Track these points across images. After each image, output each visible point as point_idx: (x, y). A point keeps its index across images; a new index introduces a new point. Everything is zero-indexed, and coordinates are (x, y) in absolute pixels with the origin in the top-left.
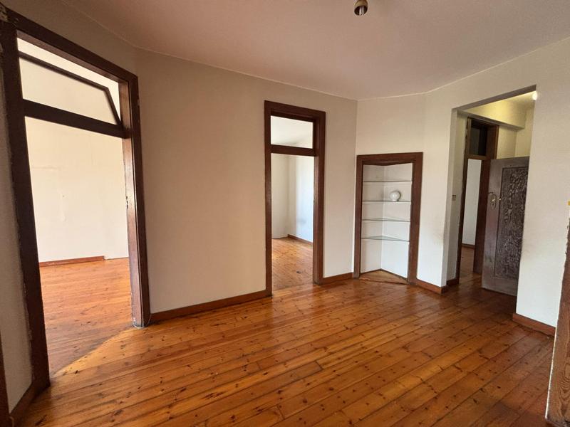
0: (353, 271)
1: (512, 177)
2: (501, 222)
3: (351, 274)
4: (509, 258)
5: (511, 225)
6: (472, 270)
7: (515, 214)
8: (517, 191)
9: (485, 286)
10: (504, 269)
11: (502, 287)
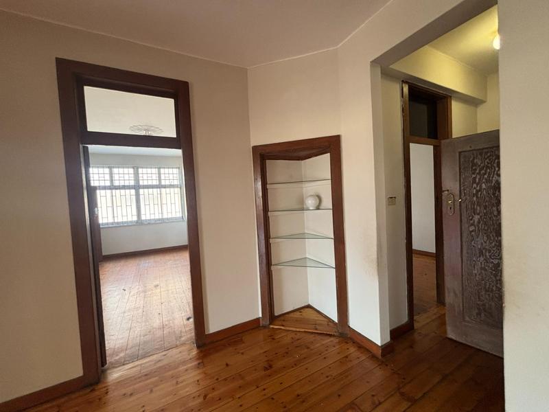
0: (261, 316)
1: (474, 164)
2: (465, 235)
3: (258, 320)
4: (483, 293)
5: (480, 241)
6: (436, 299)
7: (485, 223)
8: (484, 186)
9: (451, 335)
10: (477, 311)
11: (479, 340)
